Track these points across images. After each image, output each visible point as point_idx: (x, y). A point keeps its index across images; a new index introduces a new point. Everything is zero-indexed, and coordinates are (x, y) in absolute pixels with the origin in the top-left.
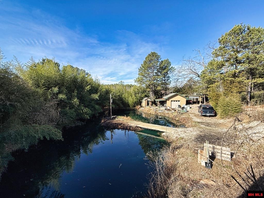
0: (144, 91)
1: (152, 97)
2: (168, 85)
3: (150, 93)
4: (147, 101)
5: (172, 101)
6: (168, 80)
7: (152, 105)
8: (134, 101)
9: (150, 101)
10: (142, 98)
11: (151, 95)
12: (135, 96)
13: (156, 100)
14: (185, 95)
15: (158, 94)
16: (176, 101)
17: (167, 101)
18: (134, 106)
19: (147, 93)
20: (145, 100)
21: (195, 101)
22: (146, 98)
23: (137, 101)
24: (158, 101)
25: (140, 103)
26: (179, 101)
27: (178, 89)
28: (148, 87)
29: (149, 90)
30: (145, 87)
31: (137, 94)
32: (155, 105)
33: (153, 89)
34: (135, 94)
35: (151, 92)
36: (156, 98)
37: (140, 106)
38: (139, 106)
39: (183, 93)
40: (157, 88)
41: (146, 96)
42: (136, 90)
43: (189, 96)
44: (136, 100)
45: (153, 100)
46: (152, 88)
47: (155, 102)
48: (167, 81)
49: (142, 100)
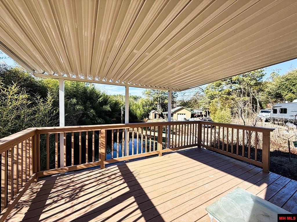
0: (152, 104)
1: (160, 110)
2: (175, 99)
3: (157, 106)
4: (154, 113)
5: (178, 114)
6: (175, 93)
7: (159, 118)
8: (142, 114)
9: (158, 114)
10: (150, 111)
11: (159, 108)
12: (143, 109)
13: (163, 113)
14: (190, 109)
15: (164, 107)
16: (182, 114)
17: (174, 114)
18: (142, 119)
19: (155, 106)
20: (153, 113)
21: (199, 114)
22: (154, 111)
23: (145, 114)
24: (165, 114)
25: (147, 115)
26: (185, 114)
27: (185, 103)
28: (156, 100)
29: (156, 102)
30: (153, 100)
31: (145, 107)
32: (162, 117)
33: (161, 102)
34: (143, 106)
35: (159, 105)
36: (163, 111)
37: (148, 118)
38: (147, 119)
39: (189, 107)
40: (164, 101)
41: (153, 109)
42: (144, 103)
43: (194, 109)
44: (143, 112)
45: (160, 113)
46: (160, 101)
47: (162, 114)
48: (174, 95)
49: (149, 112)
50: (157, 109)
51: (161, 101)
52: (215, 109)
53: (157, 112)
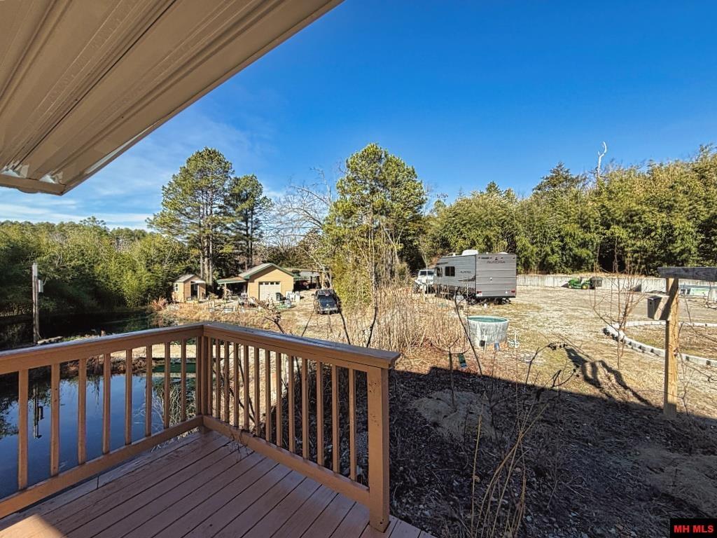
0: (181, 257)
1: (208, 273)
2: (254, 243)
3: (201, 262)
4: (190, 283)
5: (261, 283)
6: (255, 229)
7: (207, 294)
8: (144, 287)
9: (201, 285)
10: (175, 277)
11: (206, 267)
12: (149, 270)
13: (218, 281)
14: (292, 270)
15: (225, 265)
16: (272, 283)
17: (249, 284)
18: (144, 302)
19: (193, 262)
20: (185, 282)
22: (188, 276)
23: (157, 286)
24: (223, 285)
25: (166, 291)
26: (277, 283)
27: (281, 253)
28: (195, 243)
29: (196, 252)
30: (186, 244)
31: (157, 266)
32: (217, 295)
33: (211, 252)
34: (149, 263)
35: (206, 259)
36: (221, 276)
37: (165, 300)
38: (162, 301)
39: (291, 265)
40: (222, 248)
41: (188, 270)
42: (153, 252)
43: (300, 270)
44: (152, 282)
45: (210, 283)
46: (209, 247)
47: (215, 284)
48: (252, 232)
49: (173, 281)
50: (201, 269)
51: (211, 248)
52: (343, 268)
53: (197, 281)
